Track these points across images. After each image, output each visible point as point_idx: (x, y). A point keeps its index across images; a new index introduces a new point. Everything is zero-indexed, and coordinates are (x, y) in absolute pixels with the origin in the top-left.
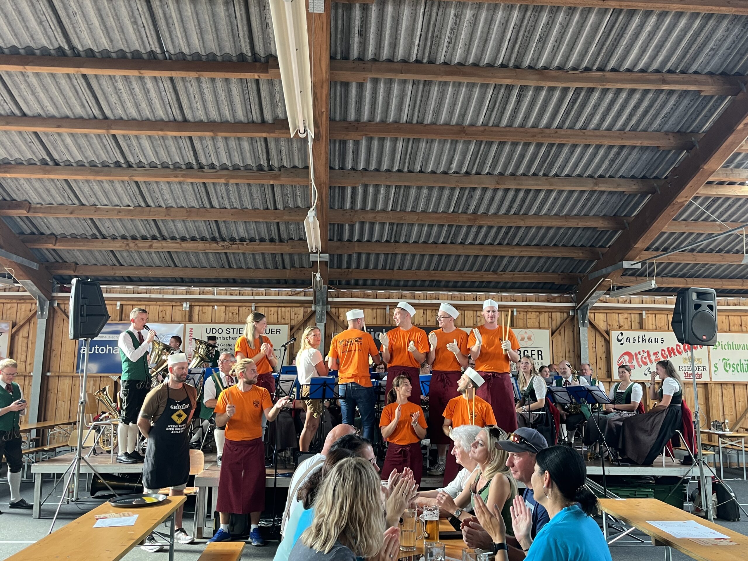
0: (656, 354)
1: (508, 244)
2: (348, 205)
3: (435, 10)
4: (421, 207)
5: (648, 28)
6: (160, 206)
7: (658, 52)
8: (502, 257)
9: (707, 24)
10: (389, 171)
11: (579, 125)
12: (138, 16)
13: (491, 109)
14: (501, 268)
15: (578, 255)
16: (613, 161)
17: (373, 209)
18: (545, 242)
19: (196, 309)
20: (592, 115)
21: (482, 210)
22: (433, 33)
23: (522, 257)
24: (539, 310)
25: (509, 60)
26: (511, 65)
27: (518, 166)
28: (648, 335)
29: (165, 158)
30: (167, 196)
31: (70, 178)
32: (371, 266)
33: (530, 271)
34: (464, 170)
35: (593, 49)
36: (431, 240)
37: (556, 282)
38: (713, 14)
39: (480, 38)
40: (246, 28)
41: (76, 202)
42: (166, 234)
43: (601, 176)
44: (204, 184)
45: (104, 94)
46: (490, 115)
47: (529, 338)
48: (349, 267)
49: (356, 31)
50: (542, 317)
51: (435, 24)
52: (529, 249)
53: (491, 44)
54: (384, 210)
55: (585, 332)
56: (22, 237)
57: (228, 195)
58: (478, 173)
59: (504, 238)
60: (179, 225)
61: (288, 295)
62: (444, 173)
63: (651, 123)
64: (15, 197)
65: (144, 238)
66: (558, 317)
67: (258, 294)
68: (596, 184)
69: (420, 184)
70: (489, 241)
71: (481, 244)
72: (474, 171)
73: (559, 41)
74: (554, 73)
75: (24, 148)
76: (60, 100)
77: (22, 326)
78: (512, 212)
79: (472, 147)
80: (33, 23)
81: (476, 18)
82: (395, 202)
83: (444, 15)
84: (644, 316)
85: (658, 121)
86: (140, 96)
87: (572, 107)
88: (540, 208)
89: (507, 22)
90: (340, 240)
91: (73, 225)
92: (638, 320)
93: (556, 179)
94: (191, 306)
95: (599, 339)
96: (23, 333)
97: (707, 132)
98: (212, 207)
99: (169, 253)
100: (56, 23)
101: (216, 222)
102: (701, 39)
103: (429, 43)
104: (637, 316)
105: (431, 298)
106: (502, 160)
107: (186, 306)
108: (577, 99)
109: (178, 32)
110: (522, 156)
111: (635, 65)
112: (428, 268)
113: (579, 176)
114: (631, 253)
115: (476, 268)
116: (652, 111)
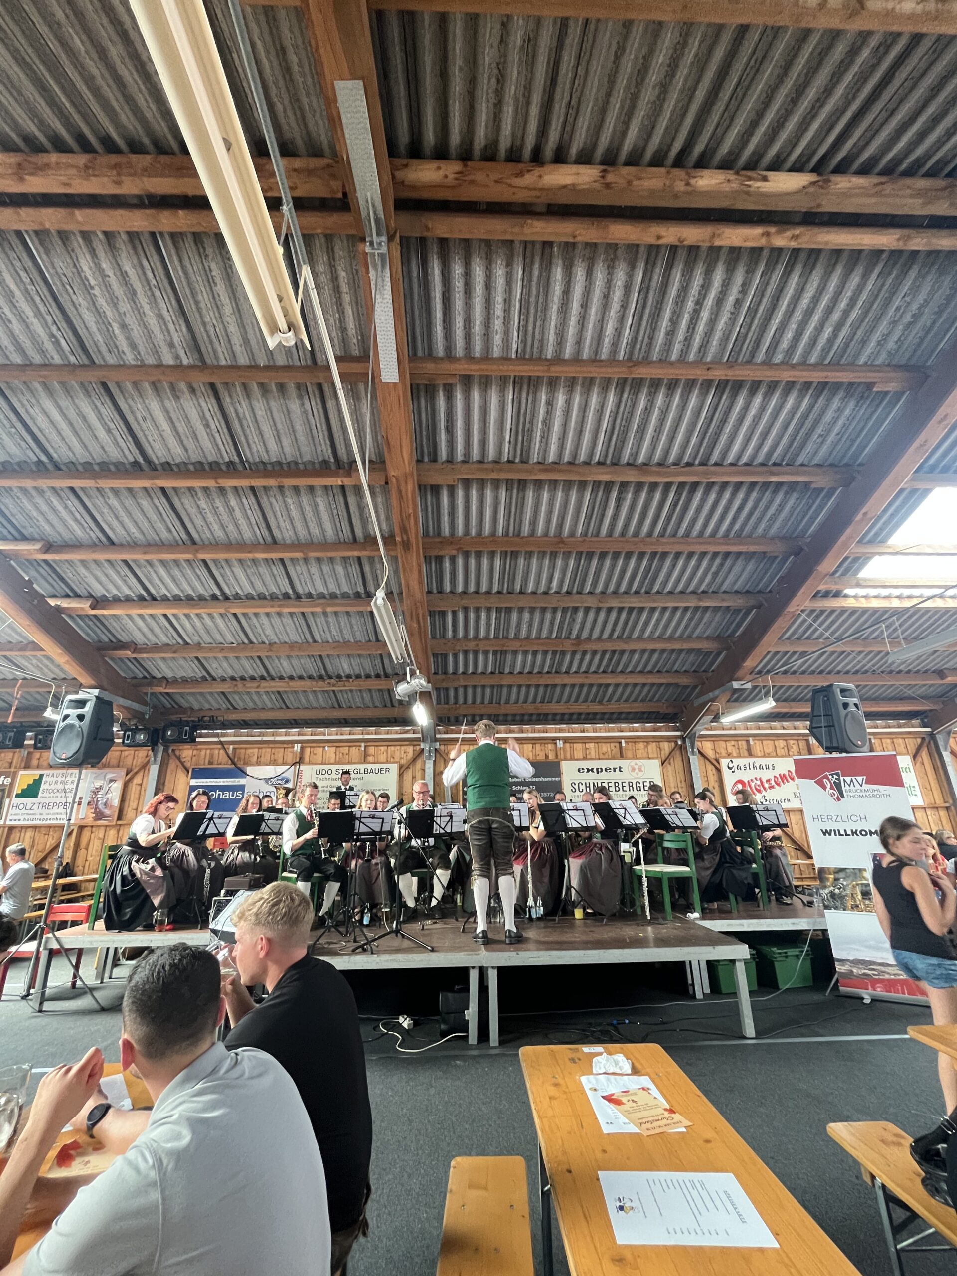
0: (768, 781)
1: (612, 672)
2: (450, 634)
3: (524, 395)
4: (524, 633)
5: (753, 411)
6: (263, 643)
7: (764, 440)
8: (608, 685)
9: (816, 402)
10: (488, 593)
11: (682, 531)
12: (210, 419)
13: (589, 518)
14: (606, 699)
15: (684, 681)
16: (716, 574)
17: (476, 637)
18: (649, 668)
19: (308, 750)
20: (694, 521)
21: (585, 635)
22: (524, 426)
23: (626, 685)
24: (647, 740)
25: (606, 455)
26: (608, 462)
27: (619, 584)
28: (758, 761)
29: (261, 589)
30: (269, 631)
31: (169, 612)
32: (479, 700)
33: (635, 700)
34: (565, 589)
35: (694, 440)
36: (536, 671)
37: (662, 711)
38: (827, 383)
39: (575, 429)
40: (325, 427)
41: (180, 641)
42: (273, 673)
43: (703, 592)
44: (303, 614)
45: (188, 515)
46: (589, 524)
47: (640, 768)
48: (456, 703)
49: (443, 427)
50: (650, 747)
51: (525, 413)
52: (633, 676)
53: (587, 437)
54: (487, 638)
55: (695, 760)
56: (134, 681)
57: (329, 627)
58: (579, 593)
59: (608, 666)
60: (285, 664)
61: (397, 733)
62: (546, 593)
63: (755, 528)
64: (119, 637)
65: (253, 678)
66: (666, 747)
67: (368, 734)
68: (700, 600)
69: (521, 604)
70: (593, 669)
71: (586, 672)
72: (575, 590)
73: (659, 430)
74: (655, 469)
75: (120, 582)
76: (145, 525)
77: (136, 773)
78: (615, 636)
79: (572, 563)
80: (102, 433)
81: (568, 403)
82: (497, 629)
83: (534, 401)
84: (752, 742)
85: (762, 526)
86: (225, 517)
87: (674, 510)
88: (643, 630)
89: (602, 407)
90: (445, 673)
91: (182, 667)
92: (745, 747)
93: (658, 597)
94: (302, 748)
95: (710, 767)
96: (137, 780)
97: (815, 536)
98: (315, 641)
99: (278, 692)
100: (125, 430)
101: (320, 656)
102: (808, 424)
103: (520, 438)
104: (744, 743)
105: (539, 732)
106: (603, 576)
107: (297, 747)
108: (679, 500)
109: (254, 437)
110: (623, 571)
111: (739, 457)
112: (534, 701)
113: (682, 592)
114: (740, 673)
115: (581, 699)
116: (757, 514)
